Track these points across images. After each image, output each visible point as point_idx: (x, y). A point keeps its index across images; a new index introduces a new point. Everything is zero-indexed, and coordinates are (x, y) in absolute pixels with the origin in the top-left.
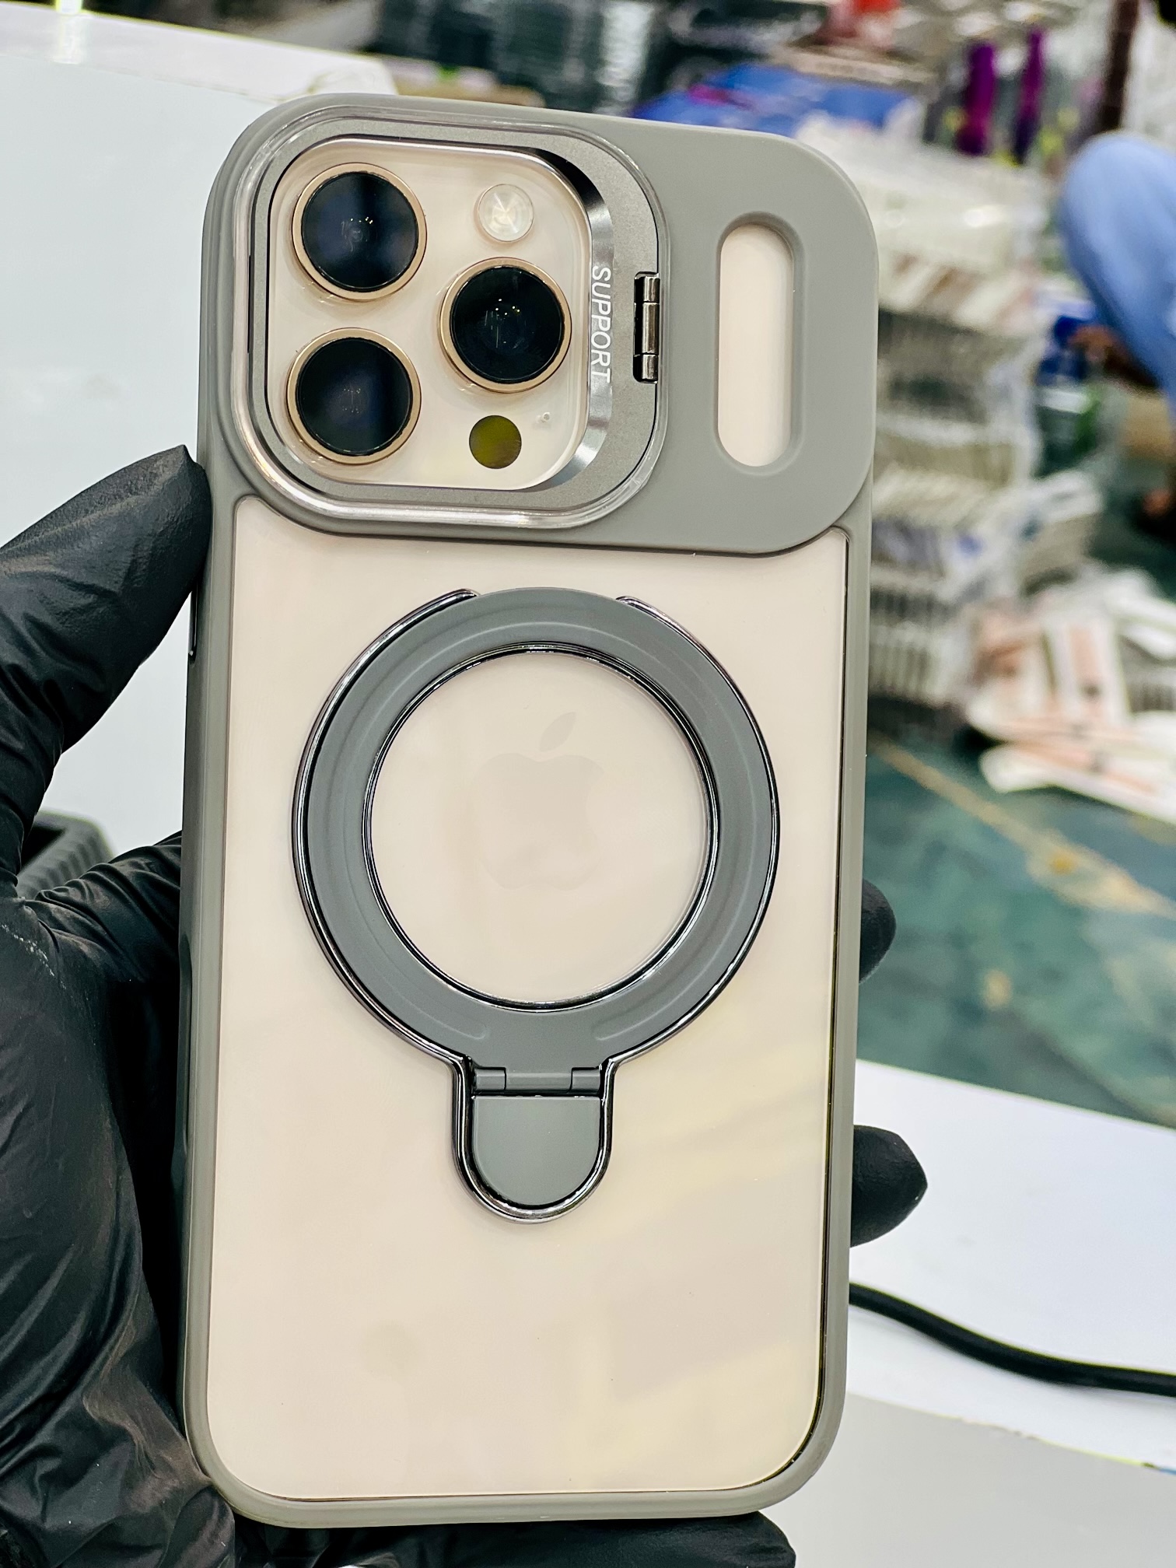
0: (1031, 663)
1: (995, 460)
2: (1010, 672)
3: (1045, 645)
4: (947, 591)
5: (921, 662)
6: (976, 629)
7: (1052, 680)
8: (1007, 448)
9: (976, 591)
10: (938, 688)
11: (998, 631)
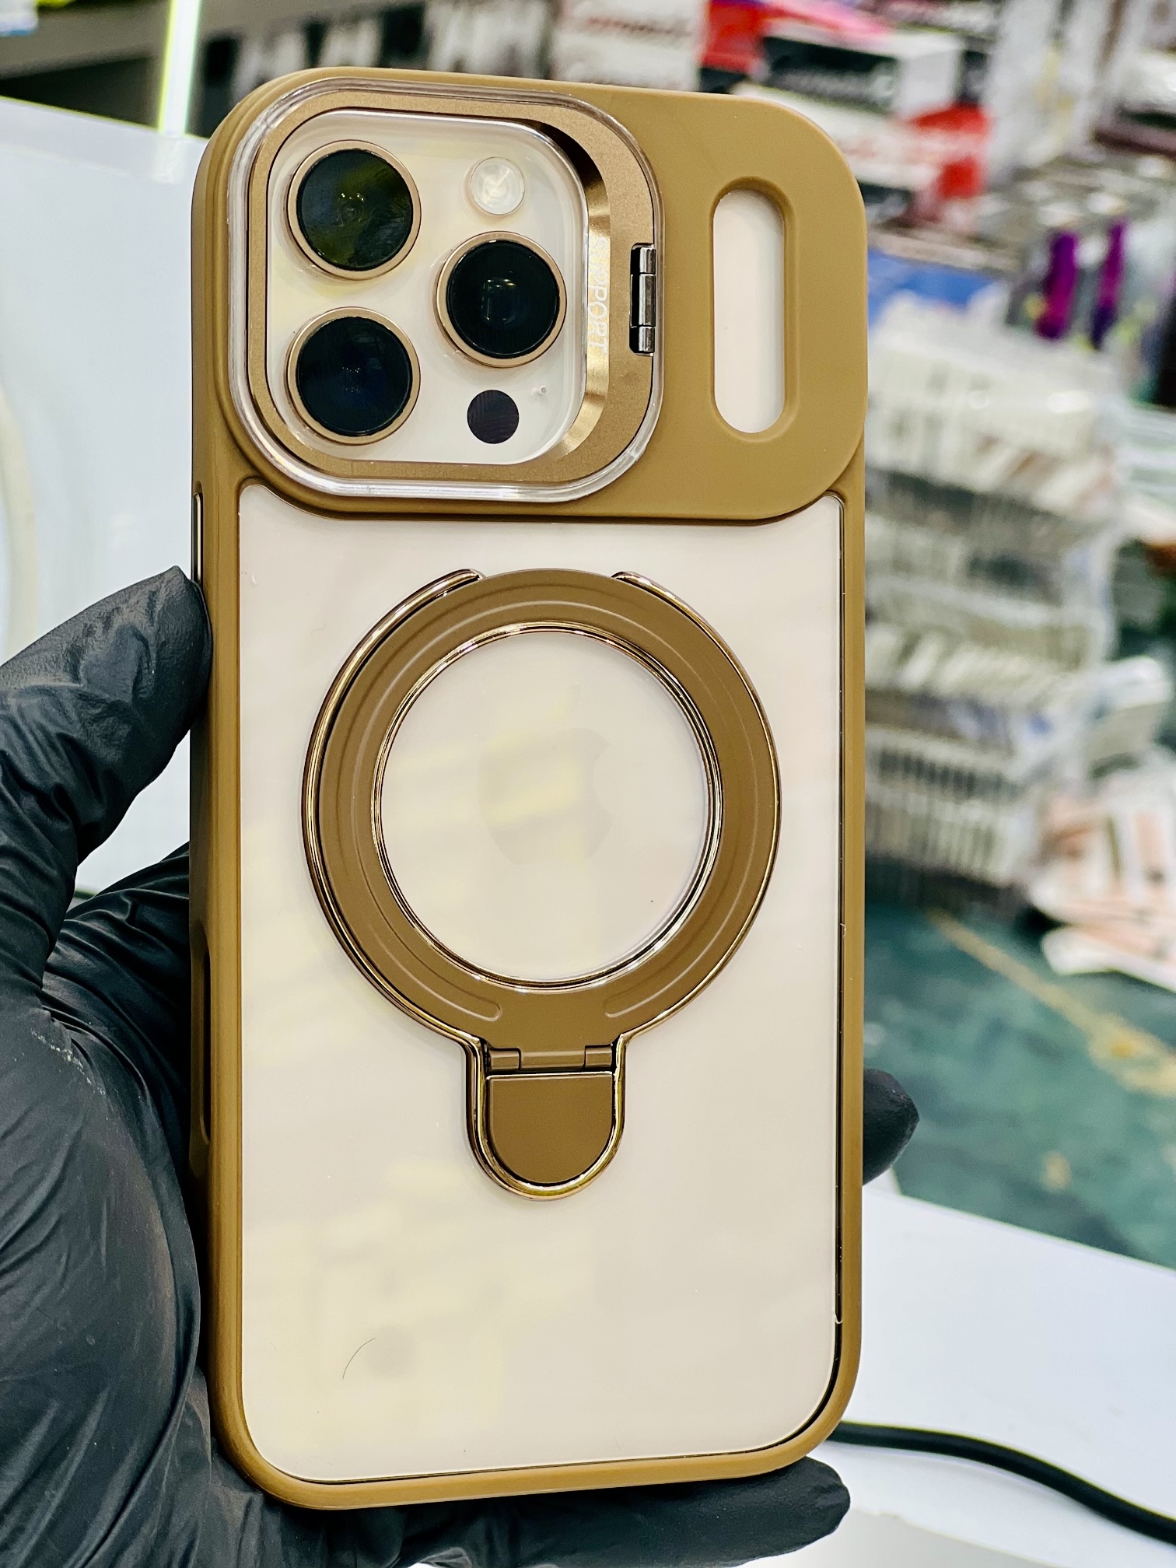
0: (1096, 847)
1: (1069, 643)
2: (1075, 854)
3: (1111, 830)
4: (1016, 770)
5: (986, 841)
6: (1042, 811)
7: (1117, 864)
8: (1081, 631)
9: (1044, 773)
10: (1001, 868)
11: (1065, 813)
